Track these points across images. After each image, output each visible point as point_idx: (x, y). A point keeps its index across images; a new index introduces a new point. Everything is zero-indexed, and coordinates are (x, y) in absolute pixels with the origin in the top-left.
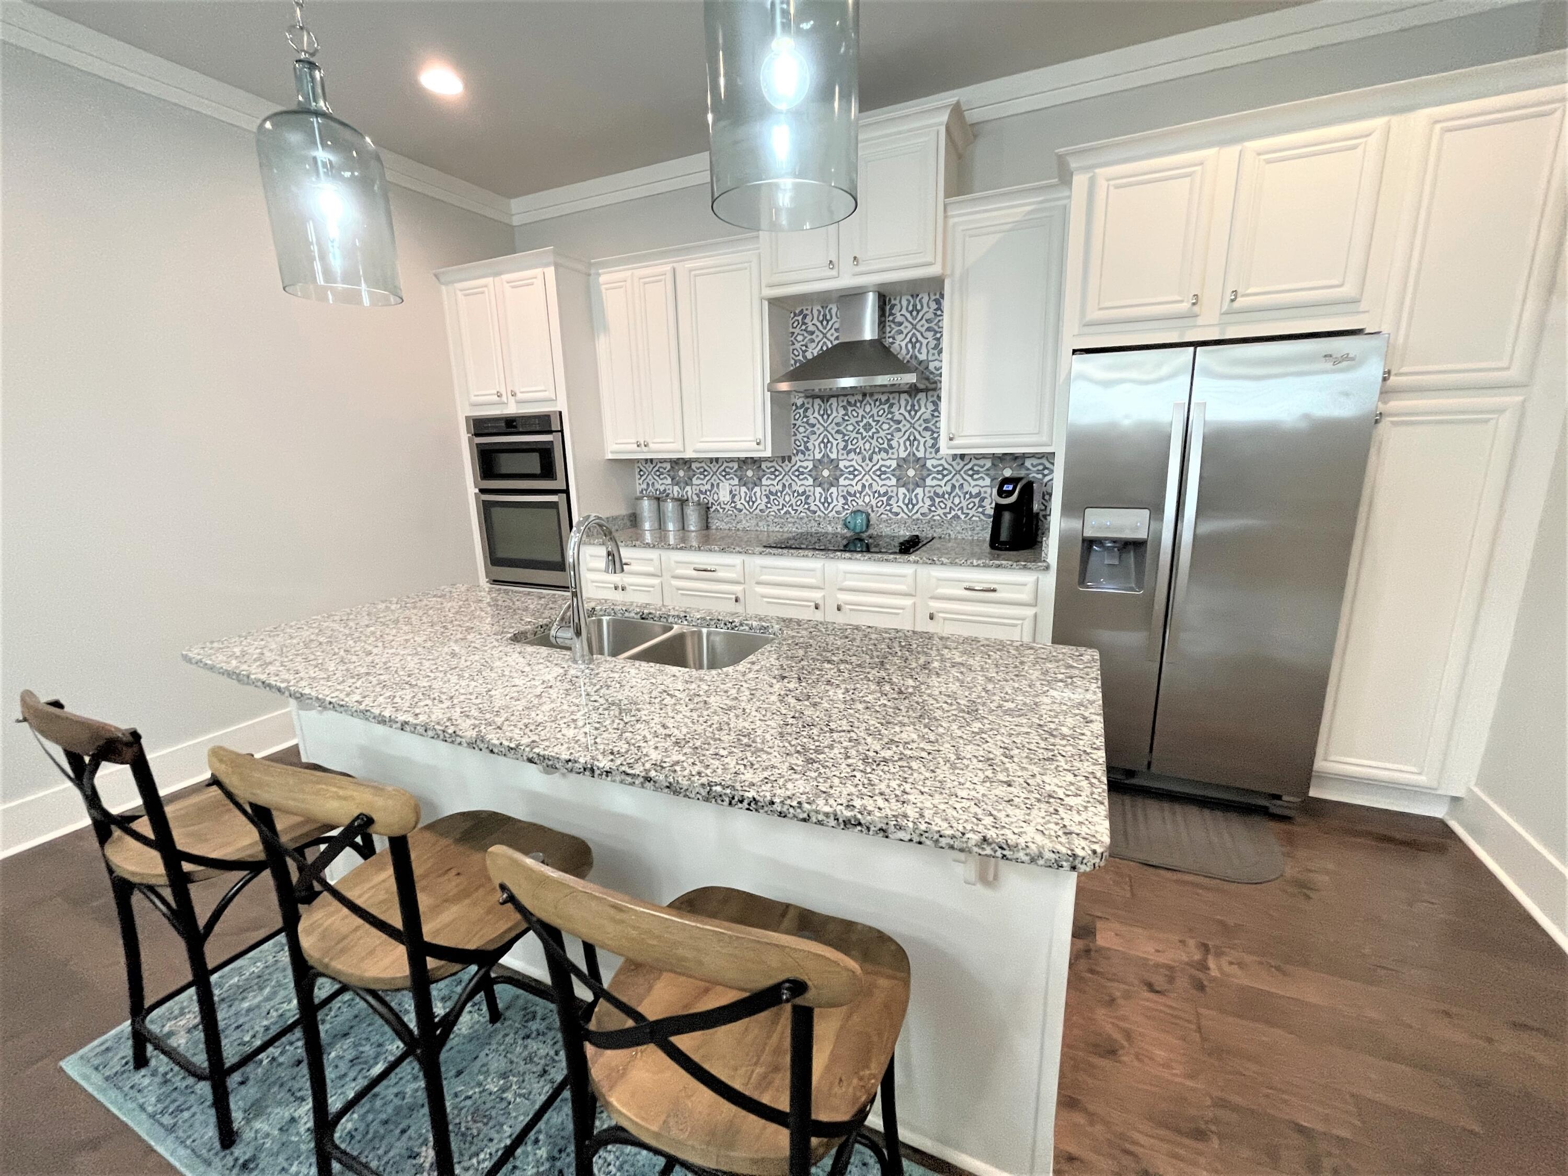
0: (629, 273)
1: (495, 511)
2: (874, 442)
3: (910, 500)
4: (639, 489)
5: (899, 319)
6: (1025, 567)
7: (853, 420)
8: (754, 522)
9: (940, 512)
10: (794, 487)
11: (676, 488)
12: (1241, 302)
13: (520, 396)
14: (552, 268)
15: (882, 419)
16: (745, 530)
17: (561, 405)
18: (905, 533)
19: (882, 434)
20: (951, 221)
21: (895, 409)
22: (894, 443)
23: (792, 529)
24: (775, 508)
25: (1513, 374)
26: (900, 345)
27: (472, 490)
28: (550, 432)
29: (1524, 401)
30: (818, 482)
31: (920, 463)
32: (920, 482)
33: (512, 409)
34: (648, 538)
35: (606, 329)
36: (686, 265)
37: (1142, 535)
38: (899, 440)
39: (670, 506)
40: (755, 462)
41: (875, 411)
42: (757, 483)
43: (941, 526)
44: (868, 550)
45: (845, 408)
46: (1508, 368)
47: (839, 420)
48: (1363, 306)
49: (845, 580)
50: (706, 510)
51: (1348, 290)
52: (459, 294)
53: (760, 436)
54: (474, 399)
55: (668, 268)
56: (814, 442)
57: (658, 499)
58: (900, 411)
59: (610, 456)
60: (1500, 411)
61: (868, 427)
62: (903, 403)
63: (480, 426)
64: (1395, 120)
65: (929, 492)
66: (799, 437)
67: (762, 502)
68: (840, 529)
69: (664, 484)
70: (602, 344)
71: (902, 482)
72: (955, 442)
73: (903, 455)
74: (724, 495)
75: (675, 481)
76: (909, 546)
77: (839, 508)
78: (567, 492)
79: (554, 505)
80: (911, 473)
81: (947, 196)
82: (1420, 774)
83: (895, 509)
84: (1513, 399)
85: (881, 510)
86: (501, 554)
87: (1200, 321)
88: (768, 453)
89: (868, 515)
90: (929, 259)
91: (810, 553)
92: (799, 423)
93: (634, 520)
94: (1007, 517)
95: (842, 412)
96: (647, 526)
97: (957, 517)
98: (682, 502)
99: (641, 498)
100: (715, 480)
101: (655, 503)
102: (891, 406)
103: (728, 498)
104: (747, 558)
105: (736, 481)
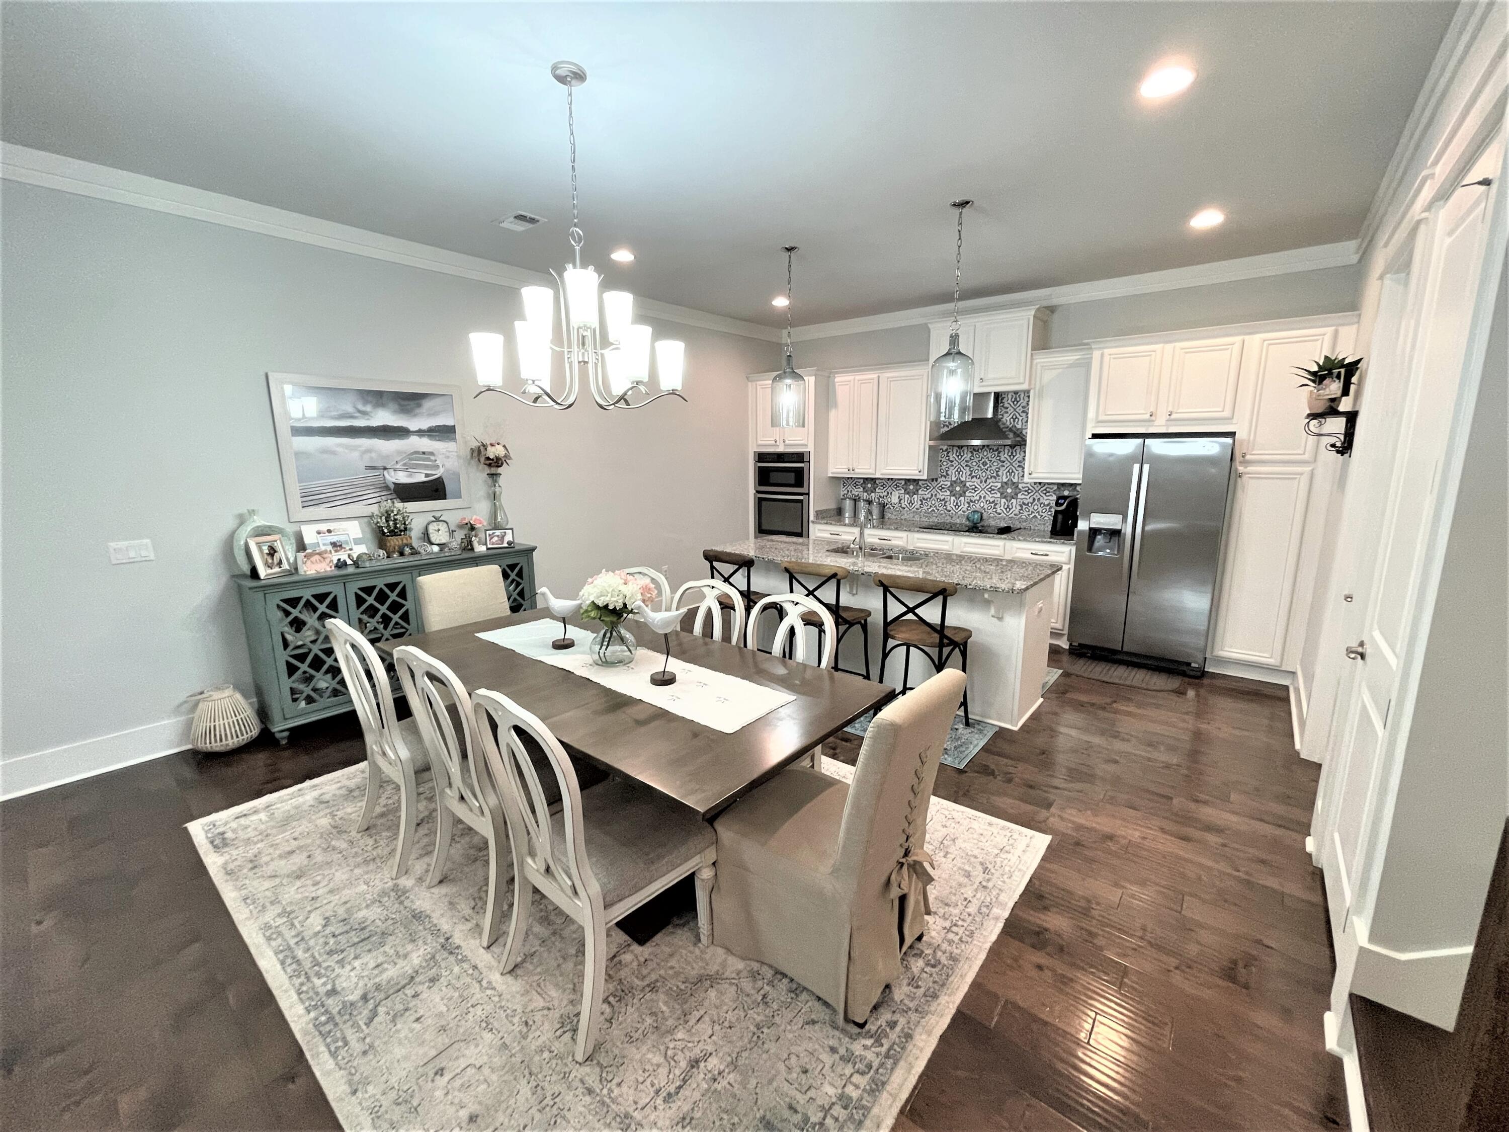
0: (852, 378)
1: (764, 503)
2: (988, 472)
3: (1008, 506)
4: (842, 493)
5: (1006, 405)
6: (1063, 543)
7: (976, 460)
8: (911, 515)
9: (1026, 514)
10: (938, 496)
11: (865, 494)
12: (1173, 417)
13: (787, 442)
14: (813, 378)
15: (994, 460)
16: (905, 520)
17: (811, 448)
18: (1003, 524)
19: (993, 468)
20: (1035, 362)
21: (1001, 454)
22: (1000, 473)
23: (934, 520)
24: (925, 508)
25: (1306, 457)
26: (1007, 419)
27: (752, 491)
28: (803, 462)
29: (1313, 469)
30: (953, 494)
31: (1015, 485)
32: (1014, 496)
33: (781, 449)
34: (847, 521)
35: (836, 405)
36: (886, 375)
37: (1118, 527)
38: (1003, 472)
39: (862, 504)
40: (916, 481)
41: (989, 455)
42: (916, 492)
43: (1025, 521)
44: (981, 532)
45: (971, 452)
46: (1304, 454)
47: (968, 459)
48: (1234, 421)
49: (965, 547)
50: (883, 506)
51: (1226, 414)
52: (759, 387)
53: (921, 468)
54: (760, 442)
55: (876, 376)
56: (952, 471)
57: (855, 500)
58: (1004, 456)
59: (831, 475)
60: (1301, 474)
61: (985, 464)
62: (1006, 451)
63: (761, 457)
64: (1247, 337)
65: (1020, 502)
66: (943, 467)
67: (917, 504)
68: (964, 521)
69: (858, 491)
70: (833, 414)
71: (1003, 495)
72: (1032, 476)
73: (1005, 480)
74: (895, 499)
75: (865, 490)
76: (1005, 531)
77: (964, 509)
78: (808, 494)
79: (801, 501)
80: (1009, 491)
81: (1032, 350)
82: (1270, 658)
83: (999, 511)
84: (1307, 469)
85: (990, 511)
86: (764, 527)
87: (1156, 423)
88: (925, 477)
89: (982, 514)
90: (1022, 380)
91: (946, 532)
92: (943, 459)
93: (839, 512)
94: (1060, 517)
95: (970, 455)
96: (847, 515)
97: (1035, 517)
98: (870, 502)
99: (845, 499)
100: (889, 490)
101: (852, 502)
102: (999, 453)
103: (897, 501)
104: (910, 535)
105: (903, 491)
